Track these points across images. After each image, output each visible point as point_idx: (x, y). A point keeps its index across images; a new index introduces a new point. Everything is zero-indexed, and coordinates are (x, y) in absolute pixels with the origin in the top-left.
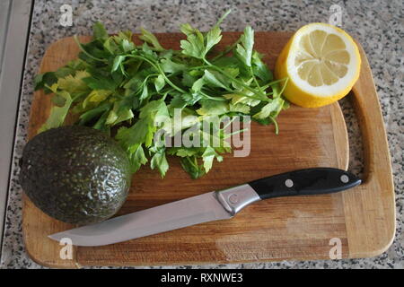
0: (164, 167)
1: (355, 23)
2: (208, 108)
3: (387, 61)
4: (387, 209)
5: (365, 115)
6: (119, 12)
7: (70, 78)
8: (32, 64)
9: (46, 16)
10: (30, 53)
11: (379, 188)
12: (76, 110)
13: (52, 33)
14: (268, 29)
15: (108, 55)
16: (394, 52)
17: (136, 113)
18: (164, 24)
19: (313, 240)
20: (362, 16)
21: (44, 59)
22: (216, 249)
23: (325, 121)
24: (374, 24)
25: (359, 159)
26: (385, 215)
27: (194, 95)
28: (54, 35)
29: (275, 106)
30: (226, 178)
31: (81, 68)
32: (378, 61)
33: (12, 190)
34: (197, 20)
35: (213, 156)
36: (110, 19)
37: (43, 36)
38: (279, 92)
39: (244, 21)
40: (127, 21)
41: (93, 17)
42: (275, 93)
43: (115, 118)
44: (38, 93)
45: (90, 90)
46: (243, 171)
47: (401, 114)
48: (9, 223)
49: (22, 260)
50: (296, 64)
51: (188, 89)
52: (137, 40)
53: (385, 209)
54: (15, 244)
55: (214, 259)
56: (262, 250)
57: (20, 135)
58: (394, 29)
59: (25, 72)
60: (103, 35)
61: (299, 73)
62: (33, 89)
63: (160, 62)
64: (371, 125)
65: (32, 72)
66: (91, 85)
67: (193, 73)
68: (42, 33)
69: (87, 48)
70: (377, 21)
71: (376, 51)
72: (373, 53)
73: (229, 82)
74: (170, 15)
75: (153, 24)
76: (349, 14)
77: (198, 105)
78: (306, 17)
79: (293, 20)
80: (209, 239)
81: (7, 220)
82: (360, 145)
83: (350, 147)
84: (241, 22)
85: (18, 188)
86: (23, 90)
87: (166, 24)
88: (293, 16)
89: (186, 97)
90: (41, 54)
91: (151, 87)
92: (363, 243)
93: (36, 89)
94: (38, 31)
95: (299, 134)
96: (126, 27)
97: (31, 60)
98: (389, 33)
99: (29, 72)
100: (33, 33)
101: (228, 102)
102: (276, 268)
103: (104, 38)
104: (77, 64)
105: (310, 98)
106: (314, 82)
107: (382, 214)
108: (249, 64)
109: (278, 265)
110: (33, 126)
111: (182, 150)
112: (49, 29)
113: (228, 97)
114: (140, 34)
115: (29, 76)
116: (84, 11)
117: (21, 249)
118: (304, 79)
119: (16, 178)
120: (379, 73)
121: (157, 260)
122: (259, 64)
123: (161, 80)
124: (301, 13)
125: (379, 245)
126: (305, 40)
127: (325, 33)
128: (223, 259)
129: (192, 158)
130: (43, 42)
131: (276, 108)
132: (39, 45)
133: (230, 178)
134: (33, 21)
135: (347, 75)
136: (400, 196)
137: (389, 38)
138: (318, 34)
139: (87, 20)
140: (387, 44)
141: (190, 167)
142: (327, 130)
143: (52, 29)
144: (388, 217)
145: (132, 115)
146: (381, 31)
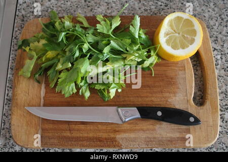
0: (87, 94)
1: (203, 10)
2: (113, 62)
3: (220, 33)
4: (215, 121)
5: (205, 66)
6: (66, 3)
7: (36, 43)
8: (17, 33)
9: (25, 5)
10: (16, 27)
11: (211, 109)
12: (39, 62)
13: (28, 15)
14: (151, 13)
15: (57, 31)
16: (225, 28)
17: (73, 64)
18: (91, 11)
19: (171, 138)
20: (207, 6)
21: (23, 30)
22: (116, 141)
23: (181, 69)
24: (214, 11)
25: (201, 91)
26: (213, 125)
27: (105, 55)
28: (29, 17)
29: (152, 60)
30: (123, 101)
31: (42, 38)
32: (215, 33)
33: (6, 104)
34: (110, 8)
35: (116, 89)
36: (61, 7)
37: (23, 17)
38: (154, 52)
39: (137, 9)
40: (71, 8)
41: (51, 6)
42: (152, 53)
43: (61, 67)
44: (20, 51)
45: (47, 51)
46: (133, 97)
47: (226, 65)
48: (4, 123)
49: (11, 143)
50: (165, 37)
51: (101, 51)
52: (75, 21)
53: (213, 121)
54: (8, 134)
55: (115, 146)
56: (142, 142)
57: (10, 74)
58: (226, 14)
59: (13, 38)
60: (55, 18)
61: (166, 42)
62: (17, 48)
63: (85, 36)
64: (208, 72)
65: (17, 38)
66: (47, 48)
67: (104, 42)
68: (23, 15)
69: (46, 26)
70: (216, 9)
71: (214, 27)
72: (212, 28)
73: (125, 47)
74: (95, 5)
75: (85, 10)
76: (199, 4)
77: (107, 60)
78: (174, 6)
79: (166, 8)
80: (112, 135)
81: (3, 121)
82: (202, 83)
83: (195, 84)
84: (135, 9)
85: (9, 104)
86: (12, 48)
87: (93, 10)
88: (166, 6)
89: (100, 56)
90: (22, 28)
91: (81, 50)
92: (199, 140)
93: (19, 49)
94: (20, 14)
95: (166, 76)
96: (70, 12)
97: (17, 31)
98: (223, 16)
99: (15, 38)
100: (18, 16)
101: (125, 59)
102: (150, 151)
103: (56, 20)
104: (40, 35)
105: (172, 56)
106: (175, 47)
107: (211, 123)
108: (137, 37)
109: (151, 150)
110: (17, 69)
111: (98, 85)
112: (27, 13)
113: (124, 56)
114: (77, 17)
115: (15, 40)
116: (47, 2)
117: (11, 137)
118: (169, 46)
119: (8, 98)
120: (215, 40)
121: (83, 146)
122: (143, 36)
123: (86, 47)
124: (171, 4)
125: (208, 141)
126: (171, 22)
127: (183, 18)
128: (120, 146)
129: (104, 89)
130: (23, 21)
131: (153, 61)
132: (21, 22)
133: (125, 101)
134: (18, 8)
135: (194, 43)
136: (223, 112)
137: (222, 20)
138: (179, 18)
139: (48, 8)
140: (221, 23)
141: (103, 94)
142: (182, 74)
143: (28, 13)
144: (215, 126)
145: (70, 65)
146: (218, 15)
